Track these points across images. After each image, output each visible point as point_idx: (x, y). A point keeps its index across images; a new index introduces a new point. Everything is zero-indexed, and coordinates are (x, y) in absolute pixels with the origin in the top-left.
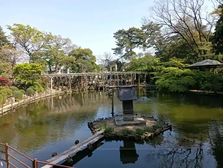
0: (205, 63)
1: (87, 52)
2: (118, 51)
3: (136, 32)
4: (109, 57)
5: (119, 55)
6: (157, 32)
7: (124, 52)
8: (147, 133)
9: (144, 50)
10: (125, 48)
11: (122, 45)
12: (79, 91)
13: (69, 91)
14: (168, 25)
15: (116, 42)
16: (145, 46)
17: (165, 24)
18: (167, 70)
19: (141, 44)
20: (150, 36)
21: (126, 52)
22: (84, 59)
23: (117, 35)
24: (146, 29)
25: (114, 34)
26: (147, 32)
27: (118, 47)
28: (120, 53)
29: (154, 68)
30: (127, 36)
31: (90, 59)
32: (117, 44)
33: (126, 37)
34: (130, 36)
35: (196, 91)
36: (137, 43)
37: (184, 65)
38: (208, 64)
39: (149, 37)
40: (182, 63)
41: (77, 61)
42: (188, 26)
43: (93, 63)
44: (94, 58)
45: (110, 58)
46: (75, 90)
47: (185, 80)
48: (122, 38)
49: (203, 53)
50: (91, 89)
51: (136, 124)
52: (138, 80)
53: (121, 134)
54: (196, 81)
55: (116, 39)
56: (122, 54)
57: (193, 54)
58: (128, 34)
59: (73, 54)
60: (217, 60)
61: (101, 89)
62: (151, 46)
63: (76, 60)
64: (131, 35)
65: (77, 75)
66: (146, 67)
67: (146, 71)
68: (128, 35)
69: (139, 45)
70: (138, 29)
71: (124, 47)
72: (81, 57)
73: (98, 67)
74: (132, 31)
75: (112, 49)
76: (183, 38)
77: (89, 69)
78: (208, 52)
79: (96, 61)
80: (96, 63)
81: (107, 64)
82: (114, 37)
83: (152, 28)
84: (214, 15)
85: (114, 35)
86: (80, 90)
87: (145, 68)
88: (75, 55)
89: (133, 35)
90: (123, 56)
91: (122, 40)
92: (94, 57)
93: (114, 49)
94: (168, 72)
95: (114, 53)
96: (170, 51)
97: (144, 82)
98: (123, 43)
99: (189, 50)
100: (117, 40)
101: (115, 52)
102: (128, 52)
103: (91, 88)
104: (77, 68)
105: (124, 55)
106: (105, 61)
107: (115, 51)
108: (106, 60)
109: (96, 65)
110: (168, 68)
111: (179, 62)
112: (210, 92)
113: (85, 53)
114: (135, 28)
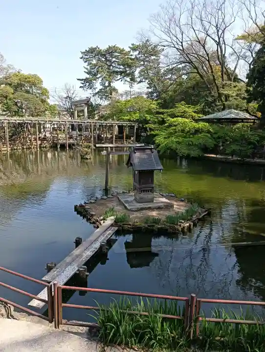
0: (228, 114)
1: (34, 81)
2: (87, 83)
3: (118, 54)
4: (72, 92)
5: (90, 91)
6: (154, 59)
7: (98, 86)
8: (183, 222)
9: (131, 87)
10: (100, 79)
11: (95, 75)
12: (23, 149)
13: (5, 149)
14: (177, 49)
15: (85, 68)
16: (133, 79)
17: (173, 46)
18: (174, 122)
19: (128, 75)
20: (142, 63)
21: (101, 87)
22: (28, 92)
23: (86, 55)
24: (137, 52)
25: (82, 53)
26: (138, 56)
27: (88, 76)
28: (91, 88)
29: (148, 117)
30: (104, 59)
31: (39, 93)
32: (87, 71)
33: (102, 62)
34: (109, 60)
35: (215, 156)
36: (121, 73)
37: (196, 116)
38: (233, 116)
39: (142, 65)
40: (195, 112)
41: (15, 96)
42: (208, 55)
43: (43, 101)
44: (45, 92)
45: (74, 96)
46: (16, 148)
47: (200, 139)
48: (94, 62)
49: (223, 98)
50: (43, 147)
51: (159, 208)
52: (124, 136)
53: (143, 225)
54: (215, 141)
55: (85, 62)
56: (95, 89)
57: (210, 99)
58: (105, 55)
59: (8, 81)
60: (247, 111)
61: (63, 147)
62: (144, 80)
63: (13, 94)
64: (111, 58)
65: (20, 120)
66: (137, 114)
67: (137, 121)
68: (106, 58)
69: (124, 76)
70: (123, 50)
71: (98, 78)
72: (21, 89)
73: (52, 109)
74: (111, 52)
75: (78, 80)
76: (198, 73)
77: (37, 111)
78: (231, 99)
79: (48, 98)
80: (49, 101)
81: (68, 105)
82: (81, 58)
83: (148, 51)
84: (240, 41)
85: (81, 55)
86: (25, 147)
87: (136, 116)
88: (10, 85)
89: (114, 59)
90: (96, 94)
91: (95, 65)
92: (46, 90)
93: (82, 80)
94: (175, 126)
95: (81, 87)
96: (175, 91)
97: (132, 139)
98: (97, 72)
99: (205, 93)
100: (87, 64)
101: (82, 85)
102: (104, 87)
103: (45, 146)
104: (15, 108)
105: (98, 92)
106: (64, 100)
107: (83, 83)
108: (66, 98)
109: (48, 104)
110: (175, 119)
111: (190, 110)
112: (235, 158)
113: (29, 82)
114: (117, 47)
